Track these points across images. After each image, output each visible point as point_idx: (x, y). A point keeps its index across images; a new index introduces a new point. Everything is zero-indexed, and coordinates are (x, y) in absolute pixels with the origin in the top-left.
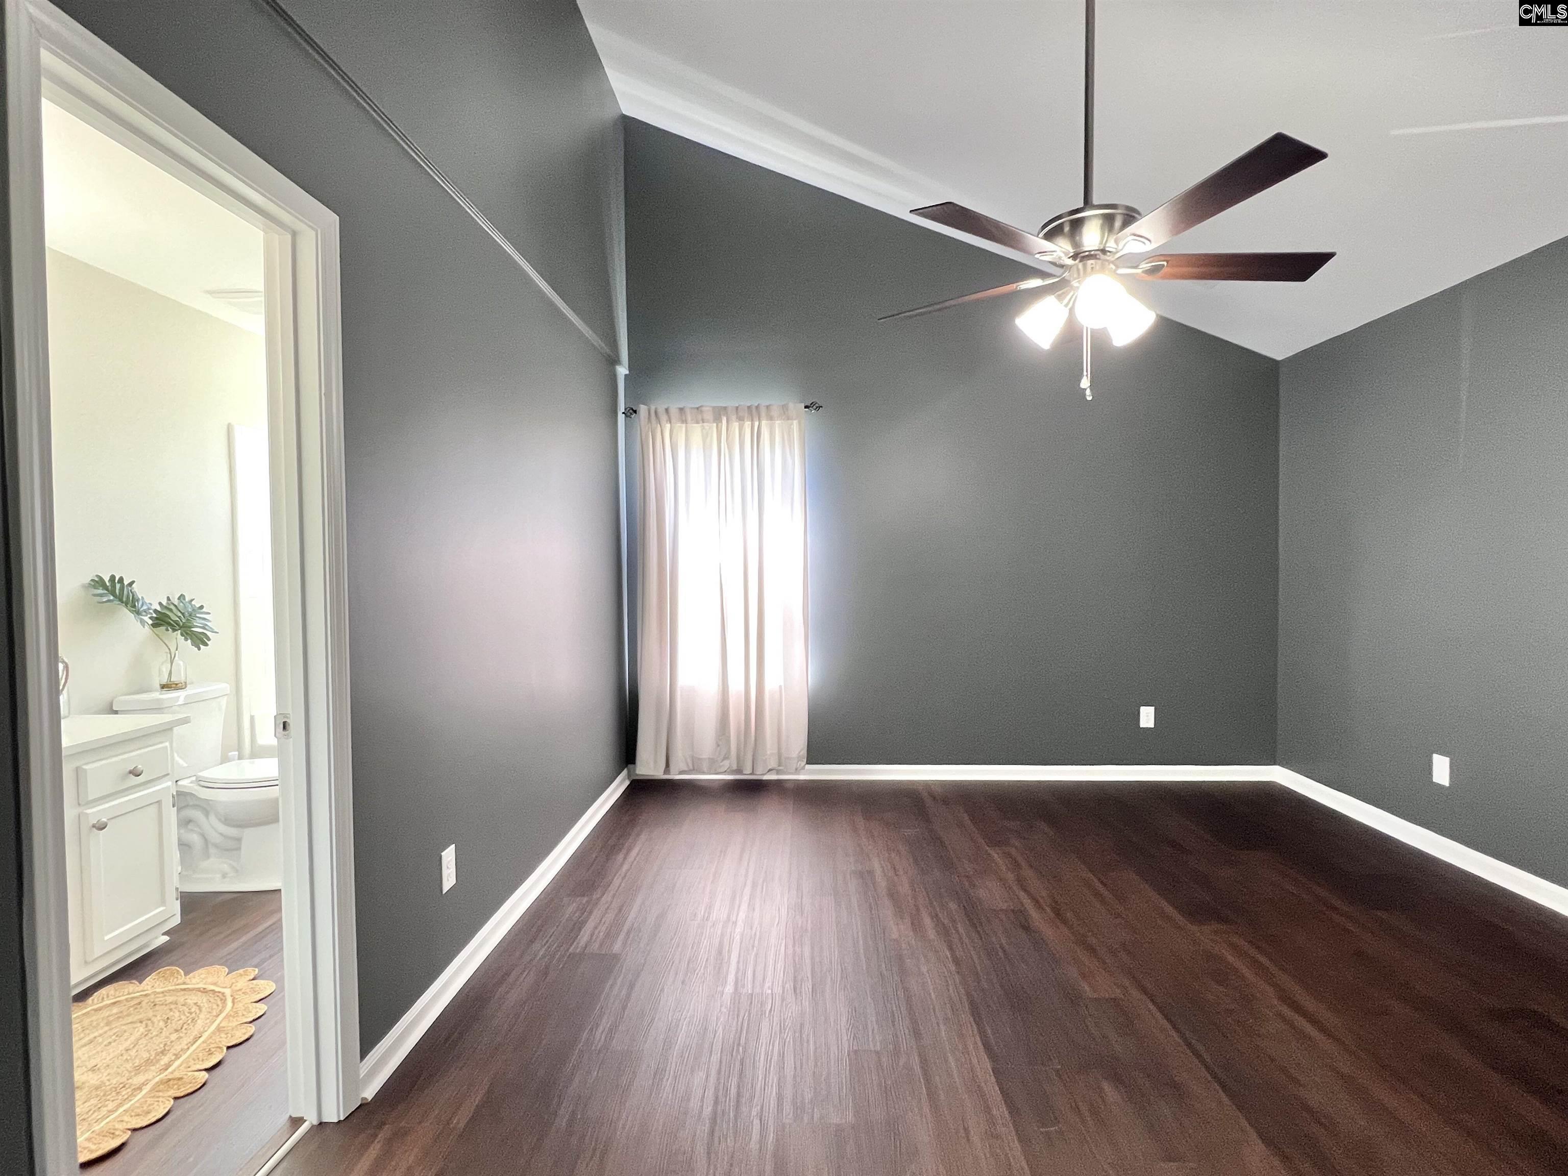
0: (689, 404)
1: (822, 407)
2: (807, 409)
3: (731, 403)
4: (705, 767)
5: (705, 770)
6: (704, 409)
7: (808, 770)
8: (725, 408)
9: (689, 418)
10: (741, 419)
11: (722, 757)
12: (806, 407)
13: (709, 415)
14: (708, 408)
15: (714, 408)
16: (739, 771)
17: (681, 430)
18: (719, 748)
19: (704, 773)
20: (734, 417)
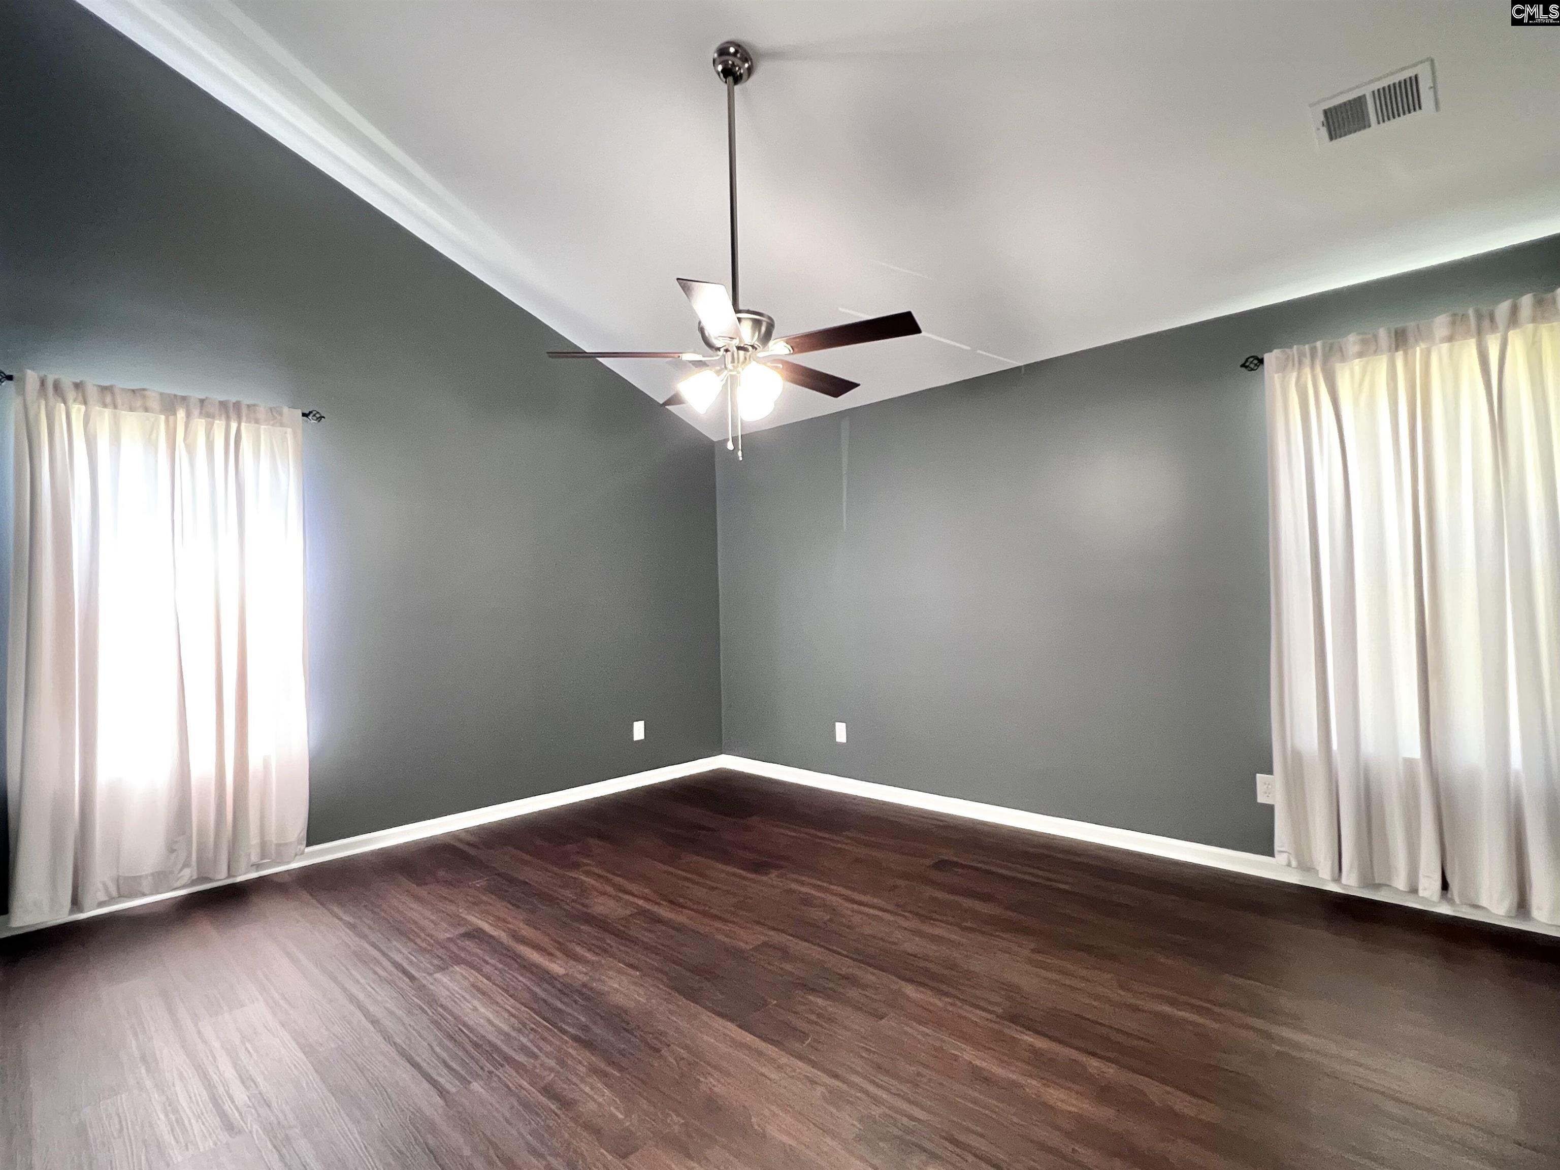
0: (122, 382)
1: (324, 417)
2: (304, 418)
3: (196, 394)
4: (146, 885)
5: (146, 891)
6: (147, 393)
7: (307, 853)
8: (184, 399)
9: (119, 401)
10: (209, 416)
11: (180, 866)
12: (304, 415)
13: (154, 404)
14: (154, 394)
15: (161, 394)
16: (203, 879)
17: (103, 419)
18: (174, 855)
19: (144, 895)
20: (196, 412)
